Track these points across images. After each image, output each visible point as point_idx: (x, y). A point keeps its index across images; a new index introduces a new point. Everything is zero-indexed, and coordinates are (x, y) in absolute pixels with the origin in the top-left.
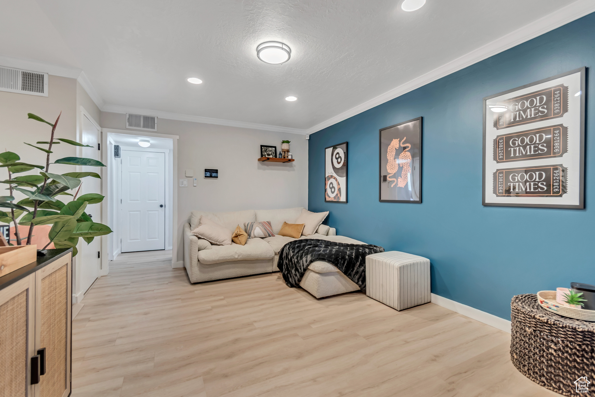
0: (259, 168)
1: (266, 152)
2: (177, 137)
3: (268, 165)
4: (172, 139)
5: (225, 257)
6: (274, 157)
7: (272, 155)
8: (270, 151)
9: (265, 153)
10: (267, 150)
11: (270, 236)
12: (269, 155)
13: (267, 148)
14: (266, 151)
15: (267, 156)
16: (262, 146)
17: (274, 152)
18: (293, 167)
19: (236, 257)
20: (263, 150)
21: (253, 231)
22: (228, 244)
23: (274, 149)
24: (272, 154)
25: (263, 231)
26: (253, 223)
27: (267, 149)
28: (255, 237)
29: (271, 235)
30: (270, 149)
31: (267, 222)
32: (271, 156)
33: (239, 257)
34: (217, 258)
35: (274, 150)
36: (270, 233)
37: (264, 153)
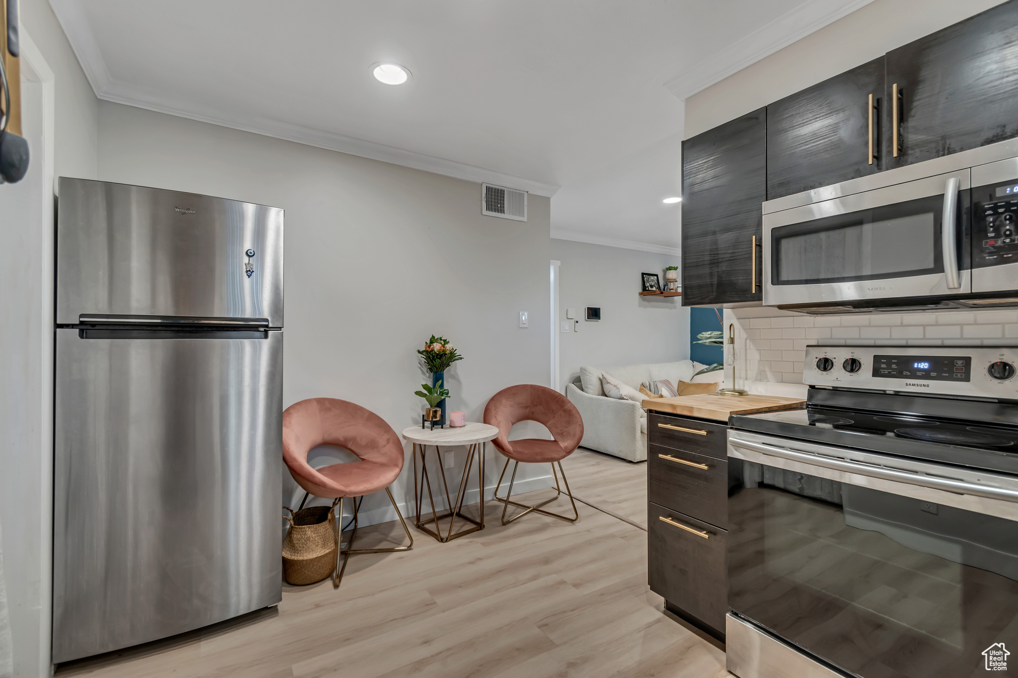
1: (648, 283)
2: (560, 263)
3: (649, 301)
6: (657, 290)
7: (655, 287)
8: (653, 281)
12: (651, 286)
13: (648, 276)
14: (647, 281)
15: (649, 288)
16: (643, 274)
20: (645, 279)
23: (656, 277)
24: (654, 285)
27: (649, 279)
30: (652, 278)
32: (654, 289)
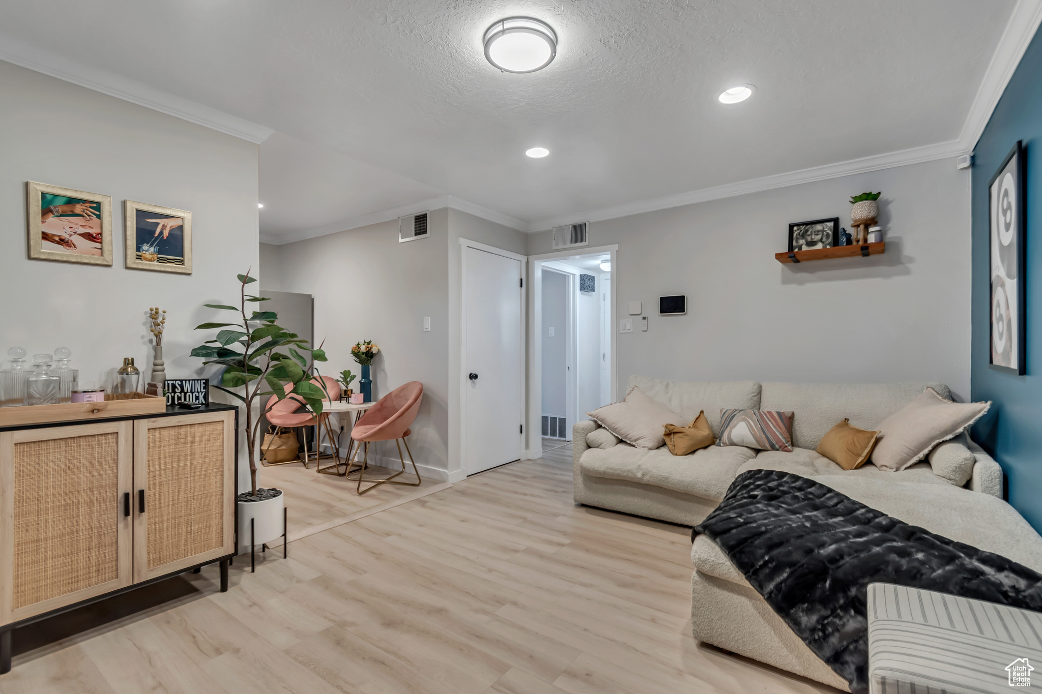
0: (785, 281)
1: (804, 238)
2: (616, 247)
4: (609, 252)
5: (616, 470)
6: (828, 247)
7: (823, 242)
8: (818, 232)
9: (802, 242)
10: (809, 233)
11: (773, 448)
12: (811, 243)
13: (808, 227)
14: (803, 236)
15: (805, 248)
16: (792, 226)
17: (830, 233)
18: (902, 263)
19: (639, 475)
20: (795, 234)
21: (728, 429)
22: (644, 447)
23: (831, 225)
24: (824, 239)
25: (754, 435)
26: (738, 411)
27: (807, 231)
28: (733, 444)
29: (777, 446)
30: (819, 227)
31: (778, 413)
32: (819, 247)
33: (645, 478)
34: (602, 469)
35: (832, 228)
36: (774, 442)
37: (797, 242)
